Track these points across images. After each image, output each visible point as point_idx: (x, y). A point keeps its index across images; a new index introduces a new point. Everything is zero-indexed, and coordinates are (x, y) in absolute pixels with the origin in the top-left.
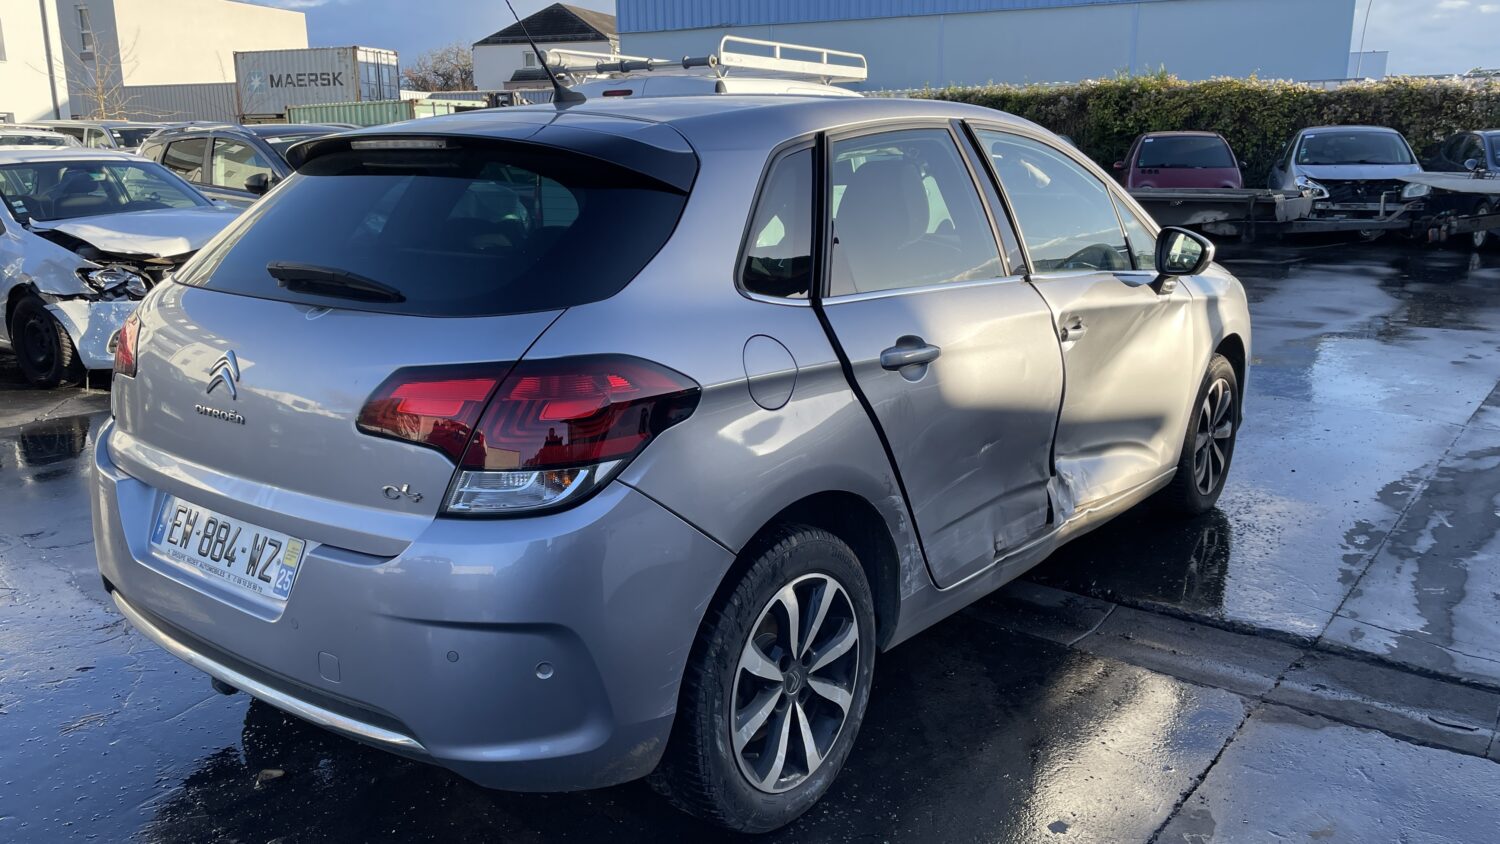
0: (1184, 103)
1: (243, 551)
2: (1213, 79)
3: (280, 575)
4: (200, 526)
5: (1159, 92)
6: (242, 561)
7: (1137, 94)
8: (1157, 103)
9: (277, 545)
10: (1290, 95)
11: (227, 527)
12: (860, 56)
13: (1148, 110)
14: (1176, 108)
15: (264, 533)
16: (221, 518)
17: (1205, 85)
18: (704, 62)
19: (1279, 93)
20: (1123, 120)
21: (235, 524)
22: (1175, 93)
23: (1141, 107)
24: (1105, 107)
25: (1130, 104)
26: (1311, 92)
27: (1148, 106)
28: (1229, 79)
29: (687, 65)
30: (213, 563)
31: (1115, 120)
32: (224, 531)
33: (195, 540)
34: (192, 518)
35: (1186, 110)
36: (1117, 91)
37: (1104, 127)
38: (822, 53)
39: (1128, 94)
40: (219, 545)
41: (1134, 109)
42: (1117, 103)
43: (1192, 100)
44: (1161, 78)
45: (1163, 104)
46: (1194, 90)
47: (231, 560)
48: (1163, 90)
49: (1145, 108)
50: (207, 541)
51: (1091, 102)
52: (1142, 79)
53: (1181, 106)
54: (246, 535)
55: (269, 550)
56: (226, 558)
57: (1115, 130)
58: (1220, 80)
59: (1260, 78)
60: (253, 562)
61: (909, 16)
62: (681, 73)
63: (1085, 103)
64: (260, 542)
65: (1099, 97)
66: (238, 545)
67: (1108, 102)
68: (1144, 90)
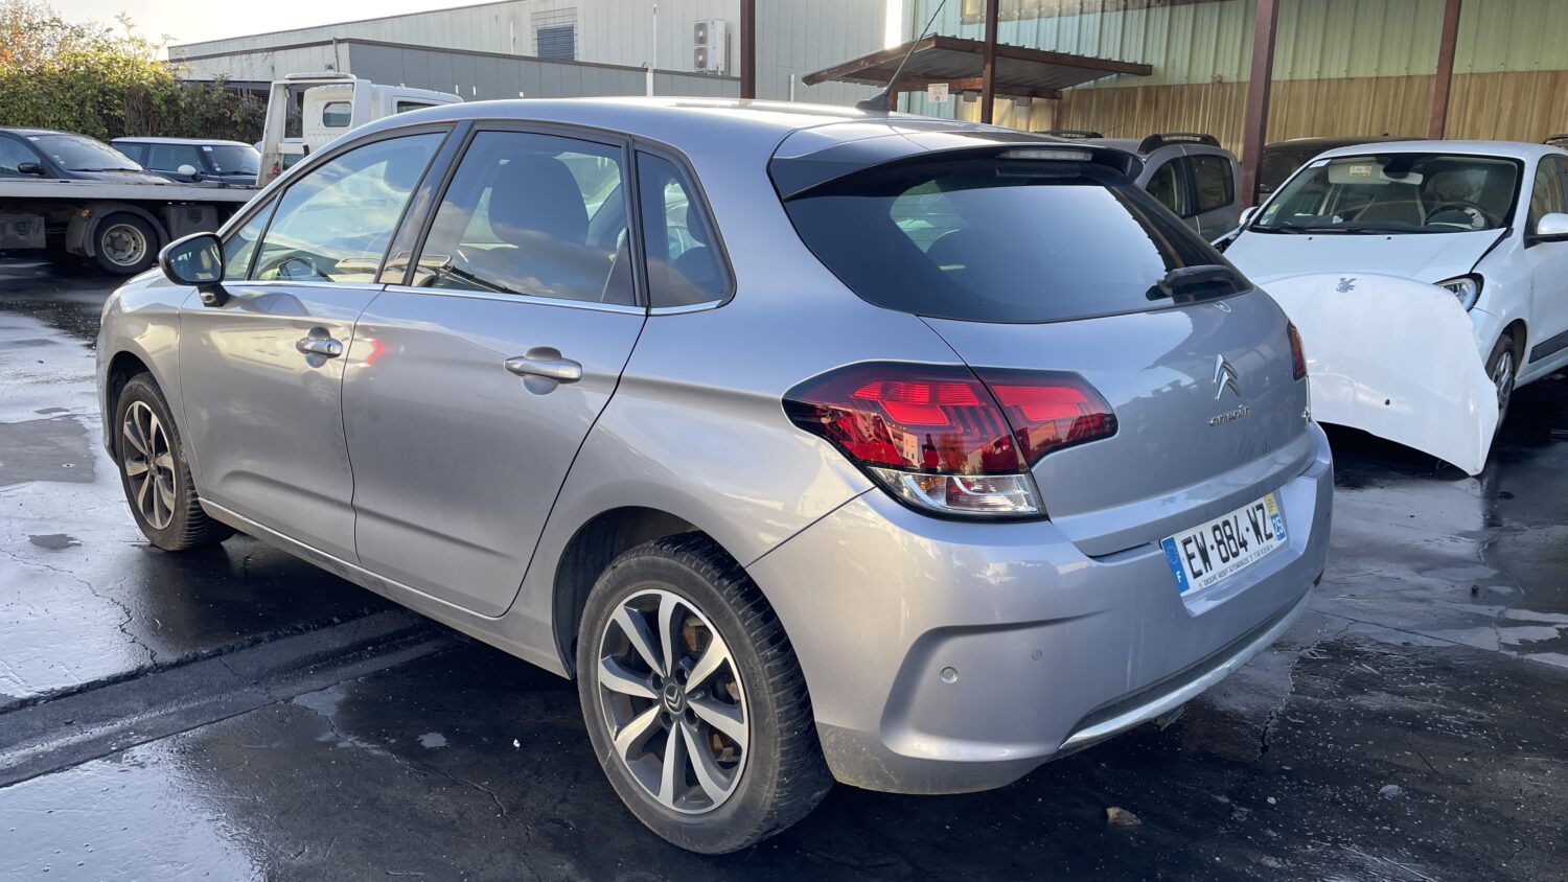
1: (1248, 530)
3: (1274, 527)
4: (1210, 541)
6: (1250, 537)
9: (1262, 507)
11: (1226, 523)
15: (1249, 507)
16: (1219, 521)
21: (1229, 517)
30: (1237, 559)
32: (1227, 528)
33: (1213, 555)
34: (1200, 541)
40: (1231, 542)
47: (1244, 544)
50: (1222, 547)
54: (1241, 518)
55: (1259, 513)
56: (1241, 546)
60: (1257, 532)
64: (1252, 515)
66: (1242, 530)
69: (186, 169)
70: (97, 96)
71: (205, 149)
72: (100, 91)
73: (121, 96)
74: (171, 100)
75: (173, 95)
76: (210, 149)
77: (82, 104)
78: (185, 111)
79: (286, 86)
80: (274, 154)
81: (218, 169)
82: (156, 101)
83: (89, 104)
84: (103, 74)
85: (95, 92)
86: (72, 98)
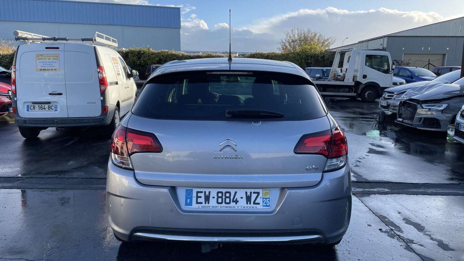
0: (157, 57)
1: (241, 198)
2: (163, 50)
3: (263, 202)
4: (214, 195)
5: (149, 53)
6: (242, 201)
7: (143, 53)
8: (149, 56)
9: (258, 193)
10: (184, 56)
12: (116, 40)
13: (147, 58)
14: (154, 58)
15: (249, 190)
16: (224, 191)
17: (161, 52)
18: (91, 40)
19: (181, 55)
20: (140, 60)
21: (232, 191)
22: (153, 54)
23: (144, 57)
24: (134, 57)
25: (141, 56)
26: (189, 55)
27: (147, 57)
28: (167, 51)
29: (83, 40)
30: (227, 205)
31: (137, 60)
32: (228, 194)
33: (213, 200)
34: (207, 193)
35: (157, 59)
36: (137, 52)
37: (134, 62)
38: (111, 38)
39: (140, 53)
40: (228, 199)
41: (142, 58)
42: (137, 56)
43: (158, 56)
44: (149, 49)
45: (150, 56)
46: (158, 53)
47: (236, 202)
48: (150, 53)
49: (146, 57)
50: (220, 199)
51: (130, 55)
52: (143, 49)
53: (156, 57)
54: (240, 193)
55: (254, 195)
56: (233, 202)
57: (138, 63)
58: (165, 51)
59: (175, 51)
60: (248, 200)
61: (46, 22)
62: (81, 42)
63: (127, 55)
64: (248, 194)
65: (132, 53)
66: (238, 197)
67: (134, 55)
68: (144, 53)
69: (318, 75)
70: (305, 57)
71: (324, 70)
72: (306, 56)
73: (311, 57)
74: (323, 57)
75: (324, 56)
76: (325, 70)
77: (302, 59)
78: (326, 60)
79: (340, 52)
80: (335, 71)
81: (326, 75)
82: (319, 58)
83: (303, 59)
84: (308, 52)
85: (305, 56)
86: (300, 58)
